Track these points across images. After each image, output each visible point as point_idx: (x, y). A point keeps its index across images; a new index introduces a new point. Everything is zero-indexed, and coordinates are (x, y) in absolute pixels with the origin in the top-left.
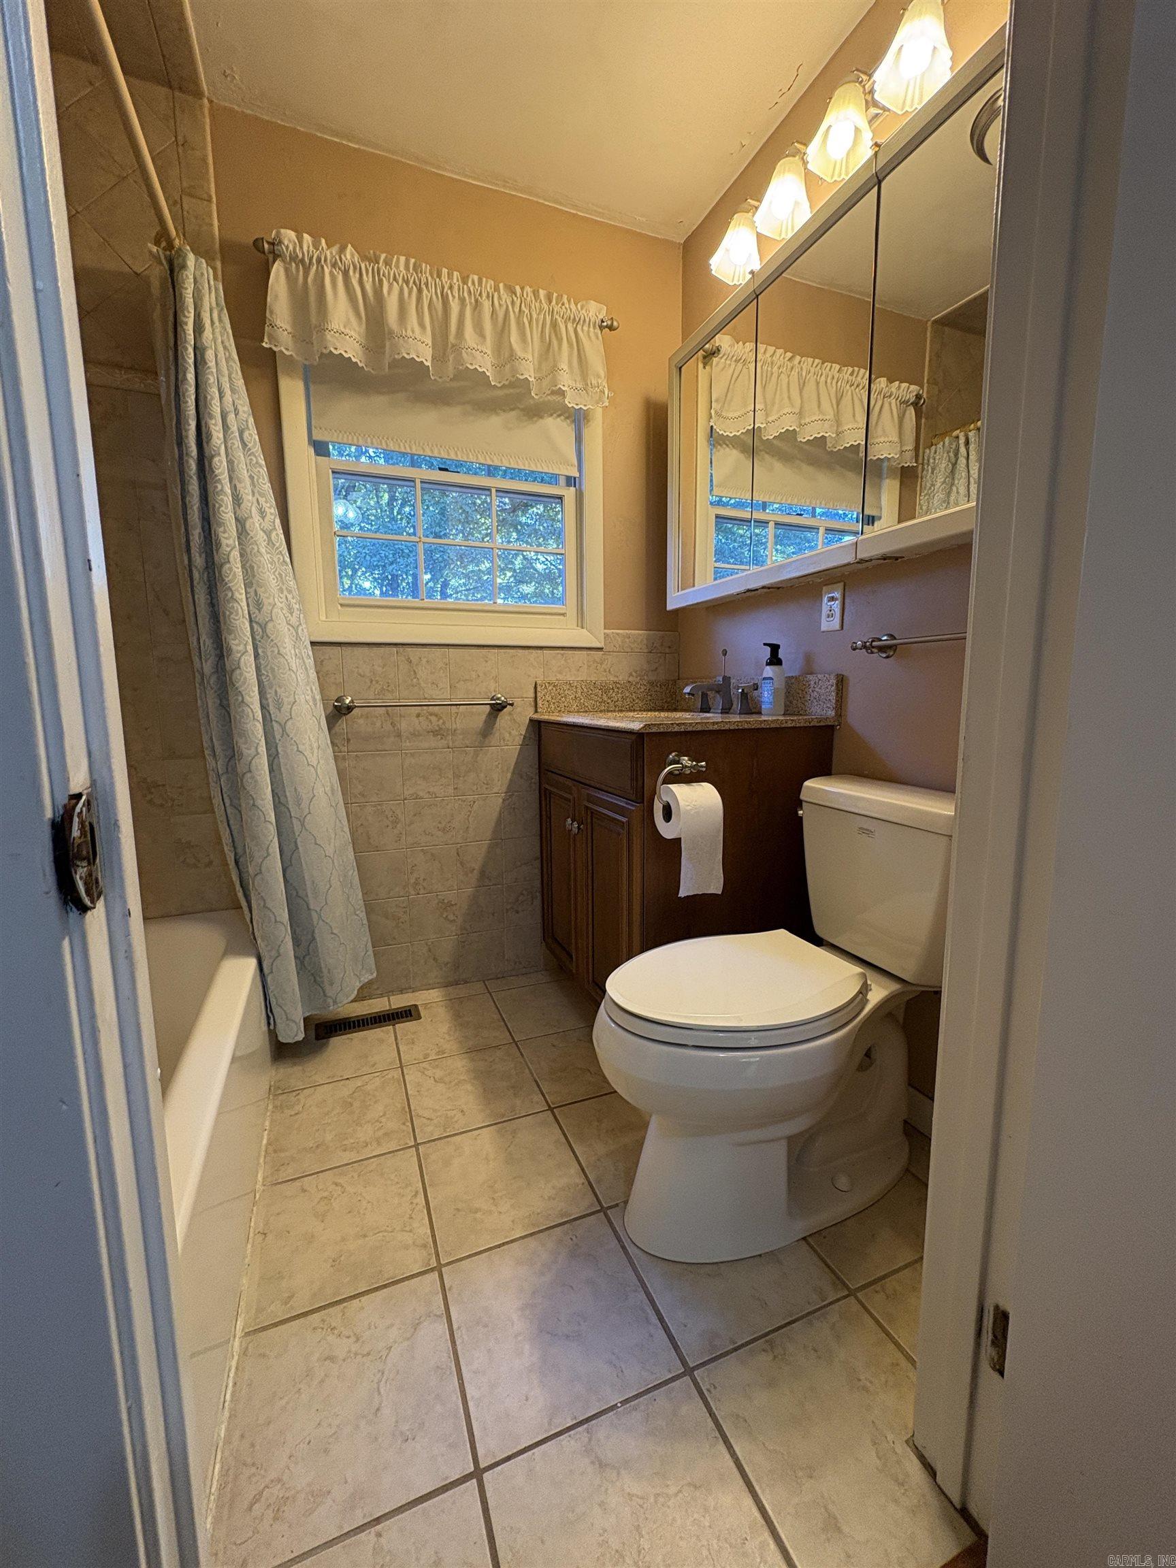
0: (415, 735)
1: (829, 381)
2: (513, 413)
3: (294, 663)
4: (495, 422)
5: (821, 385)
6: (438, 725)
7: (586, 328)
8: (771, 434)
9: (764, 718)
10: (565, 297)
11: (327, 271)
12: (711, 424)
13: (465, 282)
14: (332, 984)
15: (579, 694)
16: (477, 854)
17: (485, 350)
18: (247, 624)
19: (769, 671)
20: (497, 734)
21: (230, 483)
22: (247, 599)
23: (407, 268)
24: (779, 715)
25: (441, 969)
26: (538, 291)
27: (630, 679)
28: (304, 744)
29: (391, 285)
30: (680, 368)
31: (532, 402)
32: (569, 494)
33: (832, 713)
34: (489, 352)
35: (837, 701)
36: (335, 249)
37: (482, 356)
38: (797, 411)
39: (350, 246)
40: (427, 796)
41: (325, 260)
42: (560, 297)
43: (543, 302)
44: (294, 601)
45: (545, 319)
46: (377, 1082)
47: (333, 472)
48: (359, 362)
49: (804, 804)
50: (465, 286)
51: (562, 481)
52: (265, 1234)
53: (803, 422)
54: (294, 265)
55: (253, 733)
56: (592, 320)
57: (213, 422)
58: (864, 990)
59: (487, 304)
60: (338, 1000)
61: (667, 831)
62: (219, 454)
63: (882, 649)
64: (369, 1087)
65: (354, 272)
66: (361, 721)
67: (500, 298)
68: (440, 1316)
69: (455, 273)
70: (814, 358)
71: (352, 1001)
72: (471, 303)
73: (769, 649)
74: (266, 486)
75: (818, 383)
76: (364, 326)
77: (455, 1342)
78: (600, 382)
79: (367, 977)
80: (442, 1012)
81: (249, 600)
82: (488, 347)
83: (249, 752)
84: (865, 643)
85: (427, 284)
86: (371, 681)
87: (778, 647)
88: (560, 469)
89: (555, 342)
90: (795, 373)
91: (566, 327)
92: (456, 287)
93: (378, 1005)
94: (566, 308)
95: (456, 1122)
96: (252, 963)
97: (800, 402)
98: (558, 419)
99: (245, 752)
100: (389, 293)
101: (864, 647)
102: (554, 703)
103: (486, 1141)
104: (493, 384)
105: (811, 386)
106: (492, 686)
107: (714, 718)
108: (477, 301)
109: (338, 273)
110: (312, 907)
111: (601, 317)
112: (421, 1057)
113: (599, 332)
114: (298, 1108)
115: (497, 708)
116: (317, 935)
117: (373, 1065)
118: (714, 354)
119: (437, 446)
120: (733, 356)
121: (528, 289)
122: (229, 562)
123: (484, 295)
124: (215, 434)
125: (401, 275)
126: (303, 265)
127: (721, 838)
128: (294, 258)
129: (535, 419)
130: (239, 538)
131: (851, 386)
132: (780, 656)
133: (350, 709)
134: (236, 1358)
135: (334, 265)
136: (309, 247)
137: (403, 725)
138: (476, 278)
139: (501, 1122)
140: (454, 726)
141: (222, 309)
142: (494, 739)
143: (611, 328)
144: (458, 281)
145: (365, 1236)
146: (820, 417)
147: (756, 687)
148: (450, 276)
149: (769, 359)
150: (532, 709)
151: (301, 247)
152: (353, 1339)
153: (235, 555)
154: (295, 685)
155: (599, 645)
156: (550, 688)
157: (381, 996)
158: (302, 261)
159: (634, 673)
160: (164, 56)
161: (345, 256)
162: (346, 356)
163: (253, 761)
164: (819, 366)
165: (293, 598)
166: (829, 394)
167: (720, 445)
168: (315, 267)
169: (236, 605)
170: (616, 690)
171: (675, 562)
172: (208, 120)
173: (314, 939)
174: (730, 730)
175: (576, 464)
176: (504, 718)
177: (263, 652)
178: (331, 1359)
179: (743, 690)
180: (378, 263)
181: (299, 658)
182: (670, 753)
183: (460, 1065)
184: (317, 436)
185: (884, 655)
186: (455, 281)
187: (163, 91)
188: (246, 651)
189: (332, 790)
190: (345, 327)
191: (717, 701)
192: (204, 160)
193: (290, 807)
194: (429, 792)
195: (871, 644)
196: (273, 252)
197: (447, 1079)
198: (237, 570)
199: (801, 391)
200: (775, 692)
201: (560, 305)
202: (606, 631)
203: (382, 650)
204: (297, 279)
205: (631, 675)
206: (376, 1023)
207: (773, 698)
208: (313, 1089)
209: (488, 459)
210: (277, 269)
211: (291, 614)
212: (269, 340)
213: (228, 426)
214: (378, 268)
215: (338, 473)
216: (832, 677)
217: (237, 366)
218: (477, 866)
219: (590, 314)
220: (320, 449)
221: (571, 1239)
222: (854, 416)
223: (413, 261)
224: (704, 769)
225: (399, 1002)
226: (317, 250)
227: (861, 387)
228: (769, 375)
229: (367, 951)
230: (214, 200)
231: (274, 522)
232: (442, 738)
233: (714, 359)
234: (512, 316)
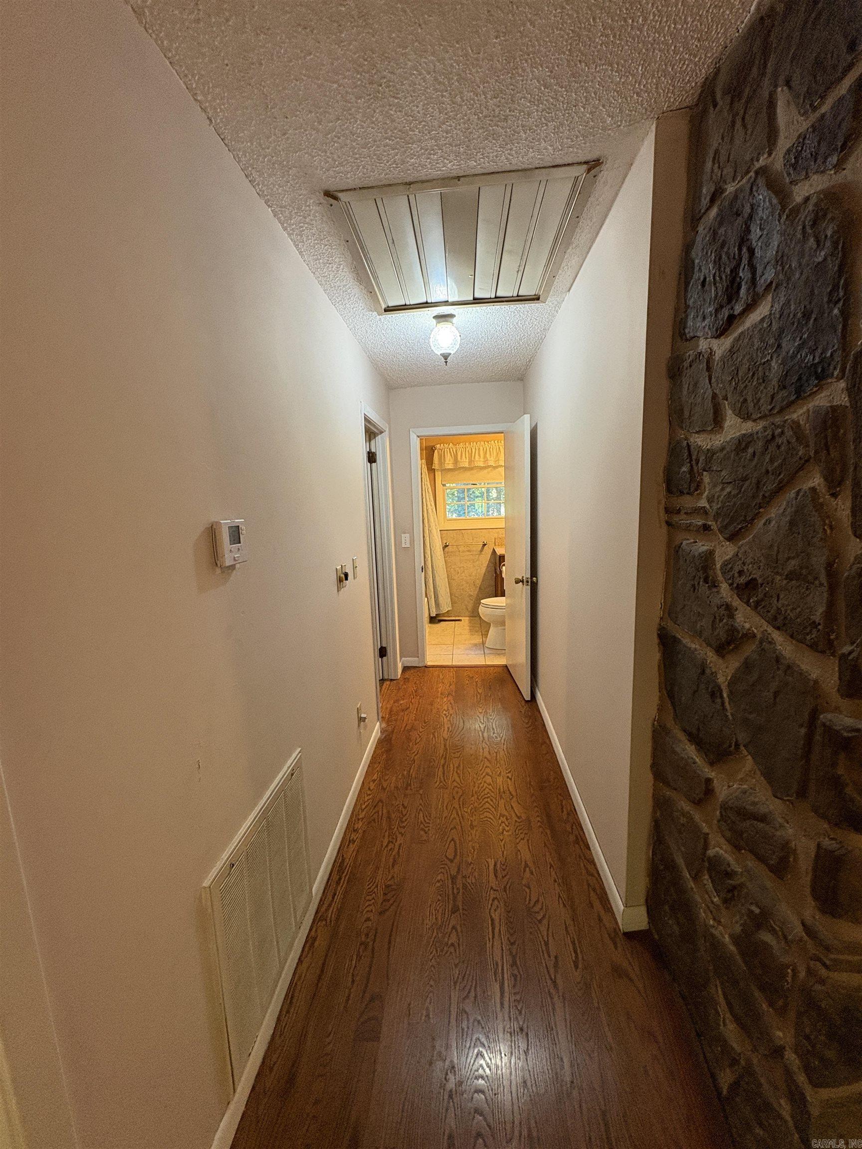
0: (464, 552)
3: (436, 537)
6: (469, 549)
11: (446, 450)
16: (479, 582)
20: (485, 551)
25: (469, 612)
28: (437, 555)
29: (459, 450)
36: (448, 447)
40: (466, 567)
41: (445, 448)
48: (452, 468)
50: (476, 445)
59: (481, 448)
60: (443, 611)
62: (424, 498)
65: (451, 449)
66: (451, 548)
67: (485, 445)
72: (478, 449)
76: (453, 460)
79: (450, 609)
80: (467, 622)
85: (467, 447)
86: (454, 539)
89: (499, 453)
92: (474, 445)
93: (453, 618)
100: (459, 452)
102: (500, 543)
106: (483, 539)
109: (448, 450)
115: (484, 546)
116: (439, 597)
117: (449, 629)
123: (481, 446)
125: (462, 446)
126: (441, 450)
128: (439, 449)
133: (447, 546)
136: (442, 447)
137: (460, 549)
140: (473, 549)
142: (484, 553)
150: (494, 545)
156: (499, 539)
157: (454, 615)
162: (448, 467)
168: (443, 450)
176: (486, 547)
181: (437, 534)
184: (443, 482)
189: (443, 565)
190: (449, 461)
196: (434, 449)
203: (457, 531)
204: (439, 453)
206: (452, 621)
210: (436, 451)
212: (434, 466)
213: (425, 491)
214: (456, 447)
215: (447, 490)
220: (444, 485)
225: (457, 618)
226: (444, 446)
229: (450, 603)
232: (470, 553)
234: (488, 449)
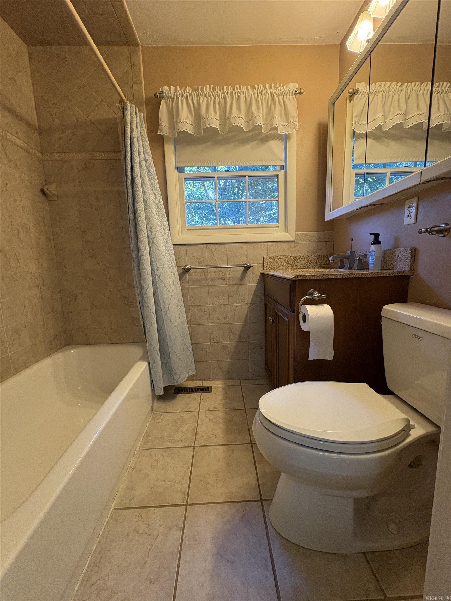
0: (213, 279)
1: (425, 92)
2: (255, 142)
3: (167, 257)
4: (248, 146)
5: (419, 96)
6: (223, 276)
7: (288, 96)
8: (387, 127)
9: (370, 271)
10: (278, 84)
11: (180, 99)
12: (352, 128)
13: (234, 89)
14: (176, 375)
15: (283, 262)
16: (238, 327)
17: (241, 116)
18: (147, 239)
19: (373, 247)
20: (247, 279)
21: (142, 187)
22: (147, 229)
23: (210, 90)
24: (378, 270)
25: (223, 373)
26: (265, 85)
27: (308, 254)
28: (167, 284)
29: (204, 99)
30: (334, 104)
31: (264, 135)
32: (281, 174)
33: (408, 269)
34: (243, 117)
35: (411, 262)
36: (182, 90)
37: (240, 119)
38: (403, 112)
39: (188, 86)
40: (218, 304)
41: (179, 95)
42: (275, 85)
43: (268, 89)
44: (166, 229)
45: (268, 96)
46: (189, 416)
47: (185, 178)
48: (191, 133)
49: (383, 318)
50: (234, 91)
51: (279, 168)
52: (133, 469)
53: (407, 117)
54: (168, 100)
55: (147, 280)
56: (291, 91)
57: (136, 165)
58: (407, 428)
59: (242, 97)
60: (178, 381)
61: (305, 327)
62: (138, 177)
63: (438, 232)
64: (185, 417)
65: (190, 97)
66: (193, 274)
67: (248, 92)
68: (180, 528)
69: (229, 87)
70: (416, 82)
71: (185, 381)
72: (236, 98)
73: (373, 236)
74: (157, 187)
75: (417, 95)
76: (193, 118)
77: (182, 543)
78: (294, 119)
79: (191, 373)
80: (220, 391)
81: (148, 230)
82: (243, 115)
83: (146, 286)
84: (427, 229)
85: (218, 95)
86: (197, 259)
87: (378, 235)
88: (276, 163)
89: (273, 106)
90: (403, 93)
91: (279, 99)
92: (229, 93)
93: (198, 384)
94: (278, 90)
95: (212, 440)
96: (146, 364)
97: (405, 107)
98: (276, 141)
99: (145, 286)
100: (203, 102)
101: (426, 231)
102: (272, 266)
103: (220, 452)
104: (245, 130)
105: (413, 97)
106: (245, 259)
107: (345, 272)
108: (238, 96)
109: (184, 99)
110: (169, 345)
111: (295, 89)
112: (207, 409)
113: (295, 97)
114: (159, 420)
115: (247, 268)
116: (171, 356)
117: (189, 409)
118: (355, 93)
119: (223, 161)
120: (366, 92)
121: (261, 85)
122: (140, 216)
123: (241, 93)
124: (136, 169)
125: (208, 93)
126: (172, 99)
127: (333, 333)
128: (168, 97)
129: (265, 143)
130: (144, 207)
131: (437, 94)
132: (380, 239)
133: (189, 270)
134: (108, 518)
135: (182, 96)
136: (173, 91)
137: (209, 276)
138: (238, 86)
139: (229, 445)
140: (229, 276)
141: (142, 123)
142: (245, 281)
143: (300, 93)
144: (231, 89)
145: (165, 481)
146: (418, 113)
147: (366, 256)
148: (227, 88)
149: (387, 89)
150: (262, 268)
151: (170, 92)
152: (147, 526)
153: (143, 213)
154: (164, 261)
155: (293, 239)
156: (270, 259)
157: (200, 380)
158: (171, 97)
159: (310, 251)
160: (125, 34)
161: (186, 91)
162: (186, 131)
163: (147, 290)
164: (419, 86)
165: (166, 228)
166: (425, 99)
167: (359, 138)
168: (175, 99)
169: (142, 232)
170: (301, 259)
171: (329, 198)
172: (141, 54)
173: (170, 357)
174: (343, 278)
175: (284, 159)
176: (250, 272)
177: (152, 249)
178: (137, 531)
179: (359, 258)
180: (199, 91)
181: (167, 251)
182: (310, 289)
183: (220, 415)
184: (179, 165)
185: (442, 235)
186: (229, 90)
187: (126, 48)
188: (146, 249)
189: (179, 301)
190: (186, 120)
191: (347, 263)
192: (140, 69)
193: (161, 307)
194: (219, 302)
195: (431, 229)
196: (160, 97)
197: (214, 420)
198: (143, 219)
199: (406, 103)
200: (376, 258)
201: (276, 89)
202: (297, 233)
203: (201, 246)
204: (169, 105)
205: (309, 252)
206: (195, 391)
207: (375, 261)
208: (166, 413)
209: (244, 163)
210: (163, 102)
211: (165, 234)
212: (160, 131)
213: (141, 166)
214: (199, 92)
215: (186, 178)
216: (409, 249)
217: (147, 143)
218: (238, 333)
219: (290, 90)
220: (180, 170)
221: (243, 511)
222: (438, 109)
223: (212, 86)
224: (325, 298)
225: (206, 384)
226: (176, 91)
227: (444, 93)
228: (387, 97)
229: (192, 363)
230: (143, 83)
231: (160, 200)
232: (224, 281)
233: (355, 96)
234: (254, 99)
